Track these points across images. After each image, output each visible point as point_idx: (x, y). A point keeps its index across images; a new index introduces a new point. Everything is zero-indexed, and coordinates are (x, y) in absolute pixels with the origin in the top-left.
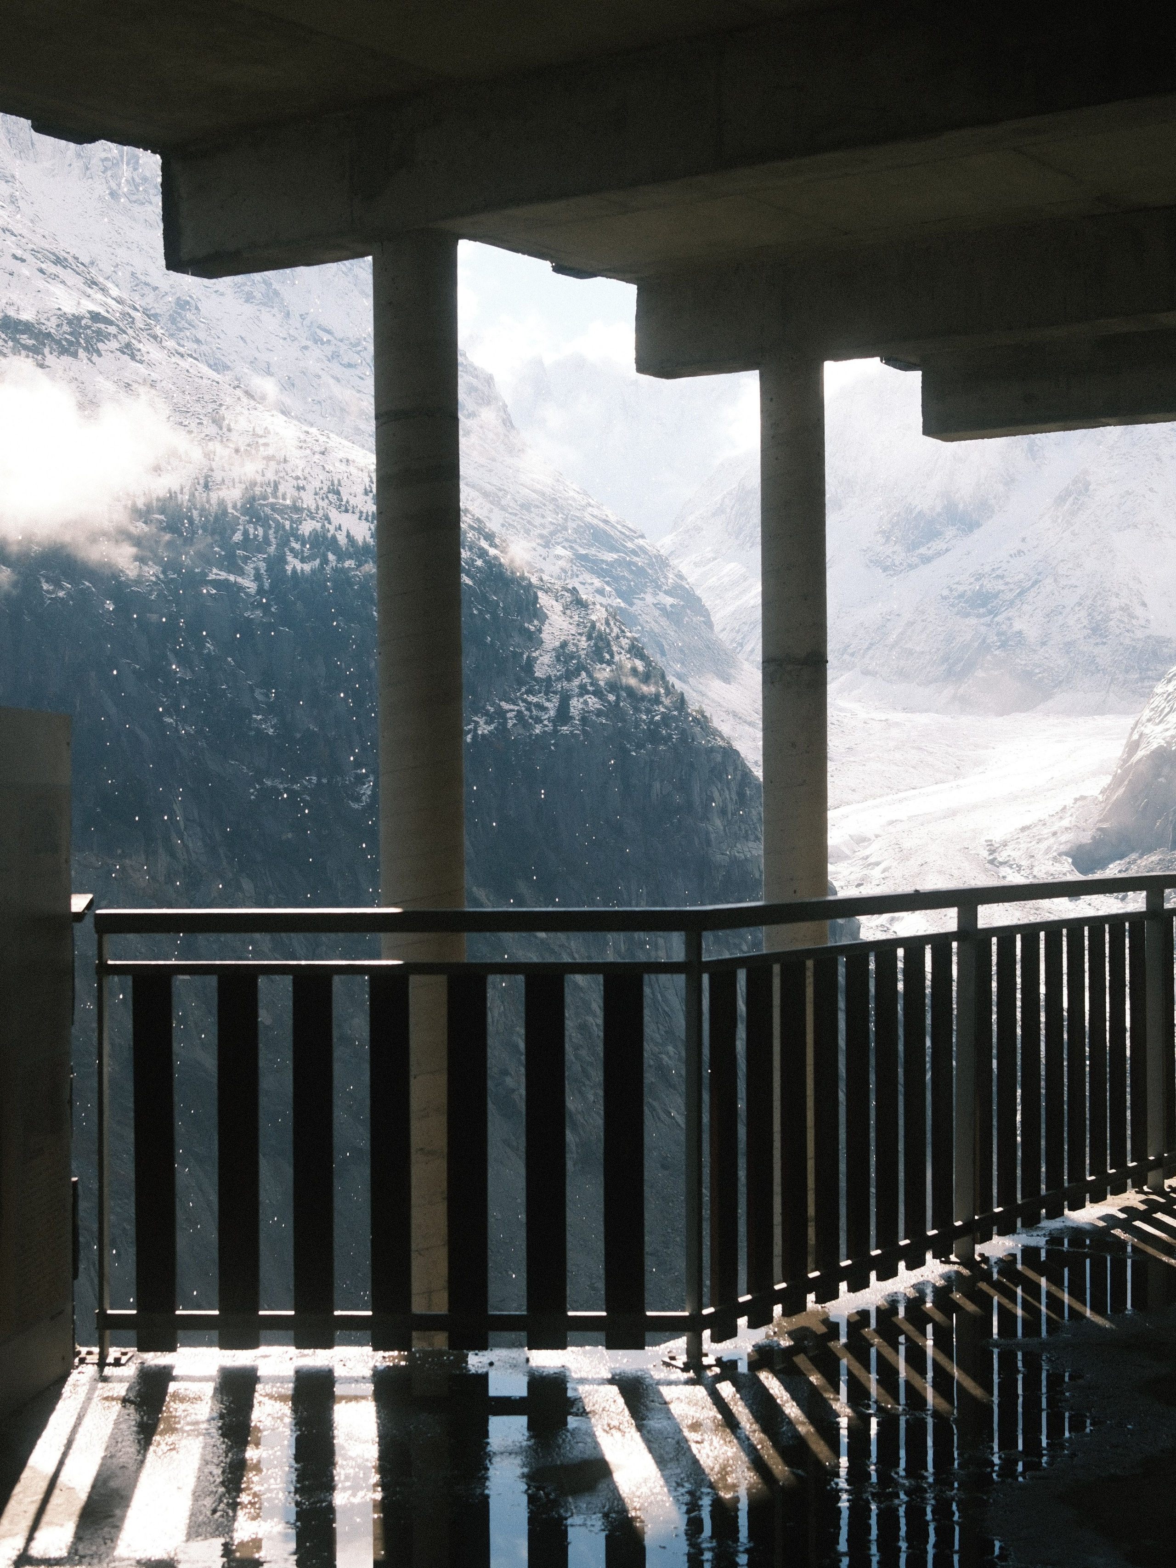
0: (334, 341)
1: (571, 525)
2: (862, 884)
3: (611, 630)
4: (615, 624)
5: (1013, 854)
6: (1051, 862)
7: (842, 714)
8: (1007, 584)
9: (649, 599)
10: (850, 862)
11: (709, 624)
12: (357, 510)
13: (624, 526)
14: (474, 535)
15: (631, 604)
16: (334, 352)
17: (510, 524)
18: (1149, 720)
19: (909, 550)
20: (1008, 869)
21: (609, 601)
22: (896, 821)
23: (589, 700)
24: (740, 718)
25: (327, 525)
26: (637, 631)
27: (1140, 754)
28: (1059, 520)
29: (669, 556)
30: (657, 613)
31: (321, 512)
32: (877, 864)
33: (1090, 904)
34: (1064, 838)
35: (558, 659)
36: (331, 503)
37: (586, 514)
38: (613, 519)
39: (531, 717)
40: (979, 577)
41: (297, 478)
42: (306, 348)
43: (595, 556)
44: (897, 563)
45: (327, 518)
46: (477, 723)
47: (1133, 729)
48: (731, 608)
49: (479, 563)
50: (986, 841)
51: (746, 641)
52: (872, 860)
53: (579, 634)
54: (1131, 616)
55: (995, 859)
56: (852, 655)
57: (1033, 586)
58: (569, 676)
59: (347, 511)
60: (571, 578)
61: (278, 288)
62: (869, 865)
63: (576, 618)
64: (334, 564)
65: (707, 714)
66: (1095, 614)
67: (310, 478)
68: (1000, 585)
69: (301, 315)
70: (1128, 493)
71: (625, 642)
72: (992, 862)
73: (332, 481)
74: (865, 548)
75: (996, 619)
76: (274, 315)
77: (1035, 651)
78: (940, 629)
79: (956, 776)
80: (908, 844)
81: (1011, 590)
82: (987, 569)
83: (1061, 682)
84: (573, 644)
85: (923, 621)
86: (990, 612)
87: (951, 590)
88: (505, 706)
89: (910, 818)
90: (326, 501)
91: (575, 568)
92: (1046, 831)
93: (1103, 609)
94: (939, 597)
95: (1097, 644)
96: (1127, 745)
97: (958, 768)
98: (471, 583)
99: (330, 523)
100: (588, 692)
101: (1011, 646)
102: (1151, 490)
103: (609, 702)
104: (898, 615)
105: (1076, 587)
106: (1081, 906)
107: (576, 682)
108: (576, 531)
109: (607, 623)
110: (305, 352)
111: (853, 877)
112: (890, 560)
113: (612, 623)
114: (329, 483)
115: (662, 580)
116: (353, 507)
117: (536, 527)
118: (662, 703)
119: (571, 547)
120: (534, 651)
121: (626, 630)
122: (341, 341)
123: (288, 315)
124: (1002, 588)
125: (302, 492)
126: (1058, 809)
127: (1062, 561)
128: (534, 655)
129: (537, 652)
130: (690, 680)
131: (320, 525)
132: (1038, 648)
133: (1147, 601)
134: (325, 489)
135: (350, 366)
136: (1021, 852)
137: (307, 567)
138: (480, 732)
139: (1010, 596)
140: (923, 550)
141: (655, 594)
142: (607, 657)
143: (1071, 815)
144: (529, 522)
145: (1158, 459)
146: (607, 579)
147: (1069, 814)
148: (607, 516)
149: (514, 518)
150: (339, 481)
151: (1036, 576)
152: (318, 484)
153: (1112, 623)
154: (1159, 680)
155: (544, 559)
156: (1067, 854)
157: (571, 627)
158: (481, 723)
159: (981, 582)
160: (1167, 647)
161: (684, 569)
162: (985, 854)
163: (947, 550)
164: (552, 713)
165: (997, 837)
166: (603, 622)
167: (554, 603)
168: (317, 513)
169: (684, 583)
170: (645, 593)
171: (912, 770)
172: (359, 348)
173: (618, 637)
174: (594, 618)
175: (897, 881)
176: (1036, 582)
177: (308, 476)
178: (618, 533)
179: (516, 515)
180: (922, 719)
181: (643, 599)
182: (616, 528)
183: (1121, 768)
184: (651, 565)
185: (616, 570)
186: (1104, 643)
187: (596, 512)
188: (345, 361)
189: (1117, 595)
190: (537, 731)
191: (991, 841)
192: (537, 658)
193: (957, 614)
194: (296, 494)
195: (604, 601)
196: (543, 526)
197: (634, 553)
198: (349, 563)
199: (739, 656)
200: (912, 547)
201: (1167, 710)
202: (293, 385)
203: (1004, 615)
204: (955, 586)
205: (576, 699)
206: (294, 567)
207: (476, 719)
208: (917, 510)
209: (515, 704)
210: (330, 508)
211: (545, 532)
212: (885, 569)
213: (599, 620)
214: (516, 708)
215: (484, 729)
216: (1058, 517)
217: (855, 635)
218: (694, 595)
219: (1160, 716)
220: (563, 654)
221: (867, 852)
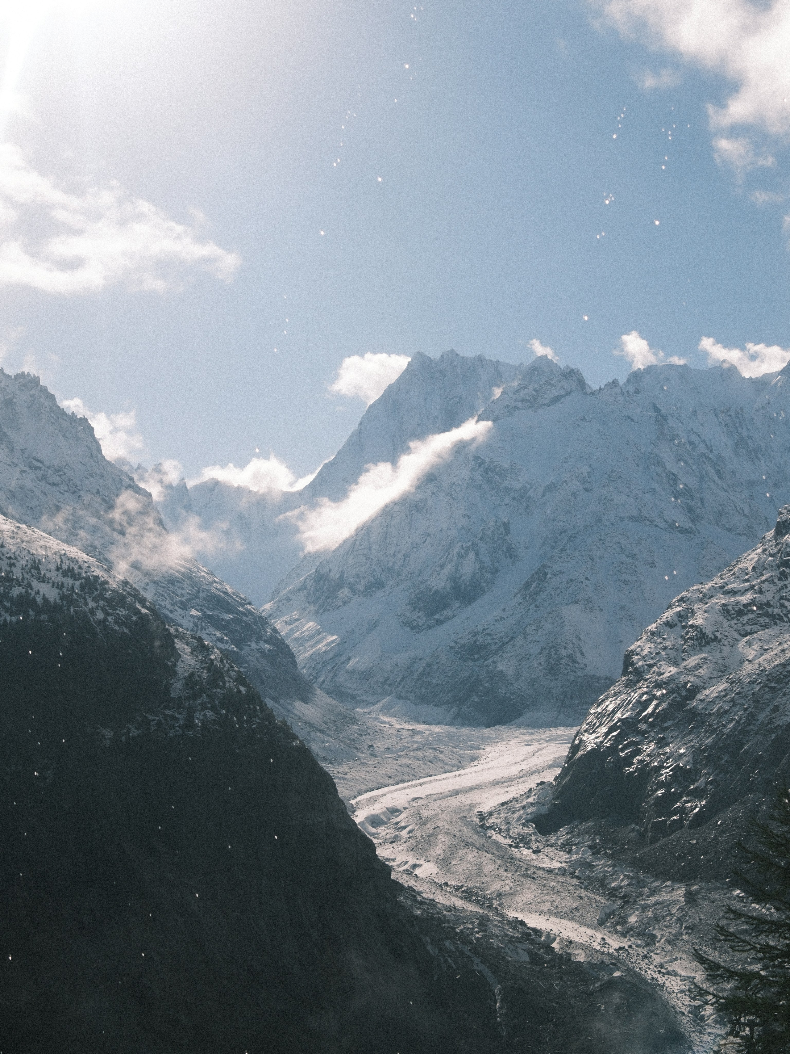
0: (43, 468)
1: (202, 595)
2: (394, 842)
3: (224, 666)
4: (227, 662)
5: (496, 821)
6: (521, 827)
7: (383, 725)
8: (493, 639)
9: (254, 645)
10: (387, 826)
11: (294, 663)
12: (51, 581)
13: (237, 596)
14: (131, 599)
15: (241, 649)
16: (43, 476)
17: (160, 593)
18: (585, 731)
19: (428, 616)
20: (494, 833)
21: (227, 647)
22: (418, 798)
23: (207, 713)
24: (314, 727)
25: (30, 591)
26: (245, 668)
27: (580, 753)
28: (527, 598)
29: (269, 617)
30: (259, 655)
31: (26, 582)
32: (405, 827)
33: (547, 856)
34: (530, 810)
35: (187, 685)
36: (32, 575)
37: (212, 588)
38: (230, 591)
39: (167, 725)
40: (475, 634)
41: (10, 558)
42: (24, 472)
43: (218, 616)
44: (420, 624)
45: (30, 586)
46: (130, 729)
47: (575, 737)
48: (309, 653)
49: (134, 618)
50: (478, 812)
51: (320, 674)
52: (402, 824)
53: (202, 668)
54: (575, 662)
55: (484, 824)
56: (390, 685)
57: (510, 641)
58: (194, 697)
59: (43, 581)
60: (201, 631)
61: (6, 431)
62: (399, 828)
63: (200, 657)
64: (33, 617)
65: (289, 724)
66: (551, 660)
67: (19, 558)
68: (488, 640)
69: (22, 450)
70: (571, 580)
71: (233, 674)
72: (482, 826)
73: (35, 561)
74: (399, 614)
75: (486, 663)
76: (3, 449)
77: (511, 684)
78: (448, 668)
79: (459, 768)
80: (425, 813)
81: (496, 643)
82: (480, 629)
83: (528, 705)
84: (198, 675)
85: (438, 663)
86: (482, 658)
87: (456, 643)
88: (150, 717)
89: (427, 796)
90: (30, 574)
91: (203, 624)
92: (518, 806)
93: (556, 657)
94: (448, 647)
95: (552, 680)
96: (571, 748)
97: (460, 762)
98: (128, 632)
99: (32, 589)
100: (207, 708)
101: (496, 680)
102: (587, 579)
103: (221, 714)
104: (421, 659)
105: (538, 642)
106: (541, 857)
107: (199, 701)
108: (205, 599)
109: (222, 661)
110: (24, 475)
111: (388, 836)
112: (416, 622)
113: (225, 661)
114: (32, 562)
115: (263, 633)
116: (48, 579)
117: (177, 595)
118: (257, 716)
119: (201, 610)
120: (171, 680)
121: (235, 666)
122: (49, 467)
123: (12, 450)
124: (491, 641)
125: (13, 568)
126: (526, 790)
127: (529, 624)
128: (170, 682)
129: (173, 681)
130: (281, 700)
131: (24, 590)
132: (513, 682)
133: (584, 651)
134: (29, 566)
135: (54, 484)
136: (502, 819)
137: (14, 619)
138: (131, 735)
139: (494, 647)
140: (437, 616)
141: (258, 643)
142: (221, 684)
143: (535, 795)
144: (173, 593)
145: (591, 559)
146: (226, 632)
147: (533, 794)
148: (226, 589)
149: (162, 589)
150: (39, 560)
151: (512, 635)
152: (24, 563)
153: (561, 666)
154: (592, 704)
155: (183, 617)
156: (532, 821)
157: (197, 663)
158: (133, 728)
159: (476, 638)
160: (597, 682)
161: (278, 626)
162: (477, 820)
163: (454, 616)
164: (182, 722)
165: (486, 809)
166: (219, 660)
167: (186, 647)
168: (23, 582)
169: (278, 635)
170: (251, 641)
171: (430, 764)
172: (61, 473)
173: (228, 670)
174: (212, 657)
175: (418, 840)
176: (512, 638)
177: (18, 557)
178: (233, 601)
179: (164, 587)
180: (437, 729)
181: (249, 646)
182: (232, 597)
183: (567, 763)
184: (256, 622)
185: (232, 625)
186: (557, 680)
187: (219, 586)
188: (51, 481)
189: (565, 648)
190: (171, 735)
191: (481, 812)
192: (172, 684)
193: (460, 659)
194: (9, 569)
195: (223, 646)
196: (183, 595)
197: (244, 614)
198: (44, 617)
199: (314, 685)
200: (430, 614)
201: (597, 724)
202: (14, 496)
203: (491, 660)
204: (458, 640)
205: (198, 713)
206: (5, 619)
207: (128, 725)
208: (434, 589)
209: (157, 716)
210: (32, 579)
211: (184, 599)
212: (412, 628)
213: (216, 659)
214: (157, 718)
215: (134, 733)
216: (526, 596)
217: (392, 672)
218: (284, 643)
219: (592, 728)
220: (191, 681)
221: (398, 820)
